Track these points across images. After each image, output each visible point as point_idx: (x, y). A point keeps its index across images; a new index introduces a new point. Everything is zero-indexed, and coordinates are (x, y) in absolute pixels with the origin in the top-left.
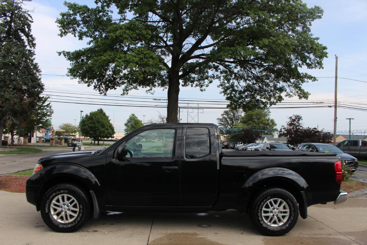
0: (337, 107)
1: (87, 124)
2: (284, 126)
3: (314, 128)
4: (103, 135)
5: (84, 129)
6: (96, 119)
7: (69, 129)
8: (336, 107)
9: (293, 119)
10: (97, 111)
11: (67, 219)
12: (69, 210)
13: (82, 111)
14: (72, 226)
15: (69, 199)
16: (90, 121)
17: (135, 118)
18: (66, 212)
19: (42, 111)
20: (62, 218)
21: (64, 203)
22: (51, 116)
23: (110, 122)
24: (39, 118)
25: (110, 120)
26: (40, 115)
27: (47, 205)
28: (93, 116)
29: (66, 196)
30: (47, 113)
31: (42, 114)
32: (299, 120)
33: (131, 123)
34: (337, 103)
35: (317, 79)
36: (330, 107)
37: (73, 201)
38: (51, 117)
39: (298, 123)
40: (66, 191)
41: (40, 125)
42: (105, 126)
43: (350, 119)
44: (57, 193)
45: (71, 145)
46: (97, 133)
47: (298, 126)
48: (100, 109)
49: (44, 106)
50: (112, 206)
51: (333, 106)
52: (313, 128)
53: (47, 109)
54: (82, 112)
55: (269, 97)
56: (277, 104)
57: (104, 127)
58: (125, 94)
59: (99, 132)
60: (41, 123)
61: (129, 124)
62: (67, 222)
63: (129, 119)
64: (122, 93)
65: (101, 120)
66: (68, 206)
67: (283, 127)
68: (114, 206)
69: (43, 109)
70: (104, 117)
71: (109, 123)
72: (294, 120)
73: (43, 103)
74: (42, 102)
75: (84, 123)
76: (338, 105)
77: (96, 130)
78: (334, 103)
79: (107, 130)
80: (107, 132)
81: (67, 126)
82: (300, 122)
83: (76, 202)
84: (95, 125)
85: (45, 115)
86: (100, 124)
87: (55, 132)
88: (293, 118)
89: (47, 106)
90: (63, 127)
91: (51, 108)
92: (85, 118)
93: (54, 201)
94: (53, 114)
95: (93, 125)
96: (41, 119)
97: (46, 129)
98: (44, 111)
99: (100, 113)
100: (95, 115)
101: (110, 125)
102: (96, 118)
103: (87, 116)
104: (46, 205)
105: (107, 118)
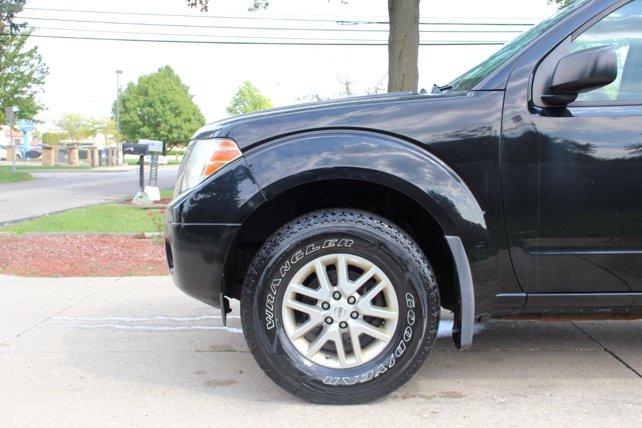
1: (132, 106)
4: (179, 137)
5: (125, 123)
6: (157, 92)
7: (78, 126)
10: (157, 71)
11: (349, 351)
12: (355, 315)
13: (121, 72)
14: (374, 379)
15: (355, 272)
16: (142, 99)
17: (252, 90)
18: (344, 325)
19: (16, 69)
20: (329, 349)
21: (335, 289)
22: (43, 83)
23: (194, 100)
24: (8, 89)
25: (192, 97)
26: (13, 82)
27: (270, 300)
28: (147, 85)
29: (342, 260)
30: (31, 73)
31: (18, 79)
33: (244, 104)
37: (373, 282)
38: (43, 86)
40: (348, 242)
41: (15, 109)
42: (181, 112)
44: (310, 249)
45: (132, 149)
46: (162, 133)
48: (164, 66)
49: (22, 56)
50: (524, 295)
53: (31, 62)
54: (120, 74)
57: (178, 115)
58: (260, 8)
59: (168, 128)
60: (17, 102)
61: (237, 107)
62: (351, 362)
63: (237, 94)
64: (252, 6)
65: (170, 96)
66: (351, 301)
68: (529, 295)
69: (19, 64)
70: (178, 89)
71: (192, 103)
73: (19, 46)
74: (15, 45)
75: (124, 106)
77: (158, 125)
79: (187, 123)
80: (188, 128)
81: (71, 118)
83: (385, 283)
84: (155, 110)
85: (25, 80)
86: (168, 107)
87: (41, 136)
89: (30, 54)
90: (61, 122)
91: (43, 61)
92: (125, 92)
93: (295, 285)
94: (47, 77)
95: (149, 109)
96: (16, 91)
97: (30, 119)
98: (22, 69)
99: (164, 78)
100: (154, 83)
101: (194, 110)
102: (155, 90)
103: (131, 85)
104: (268, 301)
105: (185, 90)
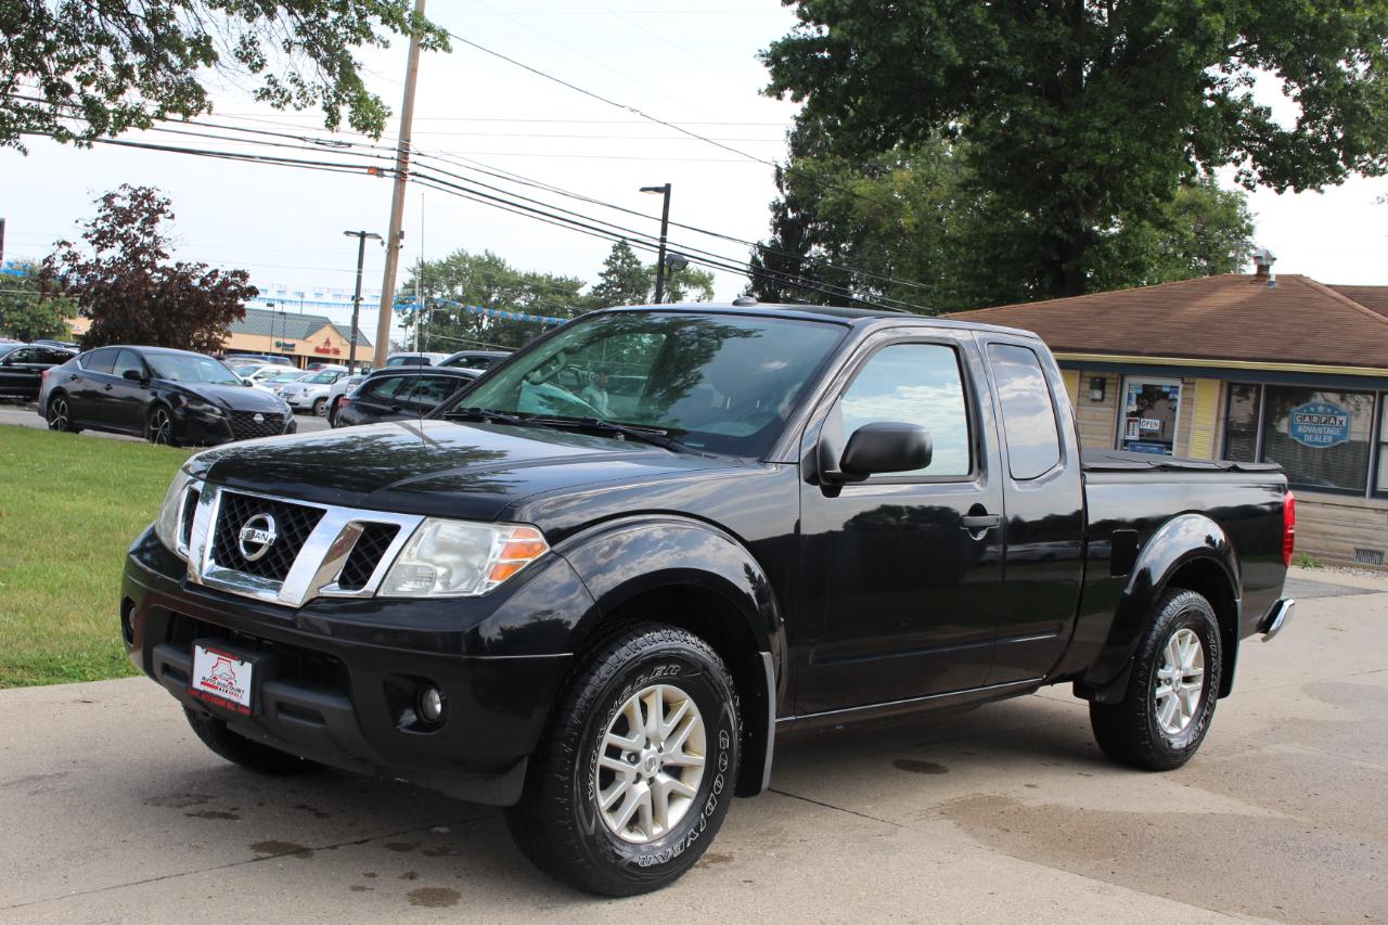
0: (410, 177)
2: (70, 241)
3: (235, 273)
8: (401, 176)
9: (117, 210)
32: (152, 220)
34: (412, 158)
35: (452, 42)
36: (379, 172)
39: (149, 234)
43: (363, 235)
47: (144, 249)
51: (392, 170)
52: (231, 268)
55: (112, 75)
56: (157, 123)
67: (65, 250)
72: (125, 217)
76: (411, 168)
78: (395, 154)
82: (162, 227)
88: (118, 202)
